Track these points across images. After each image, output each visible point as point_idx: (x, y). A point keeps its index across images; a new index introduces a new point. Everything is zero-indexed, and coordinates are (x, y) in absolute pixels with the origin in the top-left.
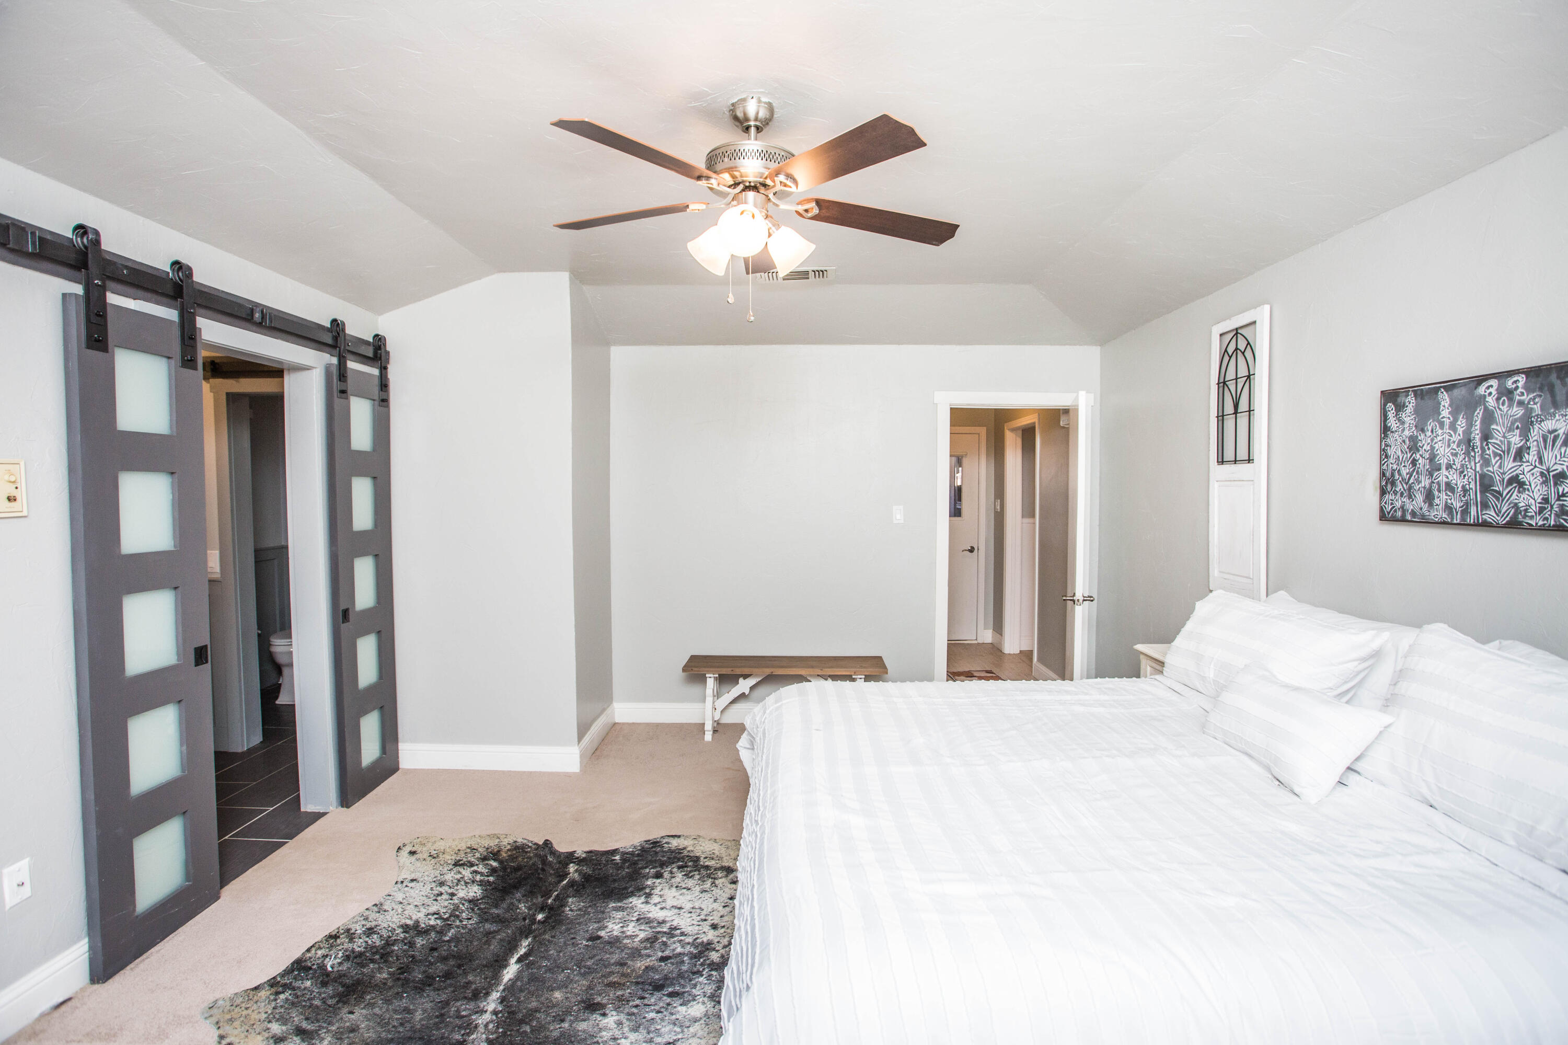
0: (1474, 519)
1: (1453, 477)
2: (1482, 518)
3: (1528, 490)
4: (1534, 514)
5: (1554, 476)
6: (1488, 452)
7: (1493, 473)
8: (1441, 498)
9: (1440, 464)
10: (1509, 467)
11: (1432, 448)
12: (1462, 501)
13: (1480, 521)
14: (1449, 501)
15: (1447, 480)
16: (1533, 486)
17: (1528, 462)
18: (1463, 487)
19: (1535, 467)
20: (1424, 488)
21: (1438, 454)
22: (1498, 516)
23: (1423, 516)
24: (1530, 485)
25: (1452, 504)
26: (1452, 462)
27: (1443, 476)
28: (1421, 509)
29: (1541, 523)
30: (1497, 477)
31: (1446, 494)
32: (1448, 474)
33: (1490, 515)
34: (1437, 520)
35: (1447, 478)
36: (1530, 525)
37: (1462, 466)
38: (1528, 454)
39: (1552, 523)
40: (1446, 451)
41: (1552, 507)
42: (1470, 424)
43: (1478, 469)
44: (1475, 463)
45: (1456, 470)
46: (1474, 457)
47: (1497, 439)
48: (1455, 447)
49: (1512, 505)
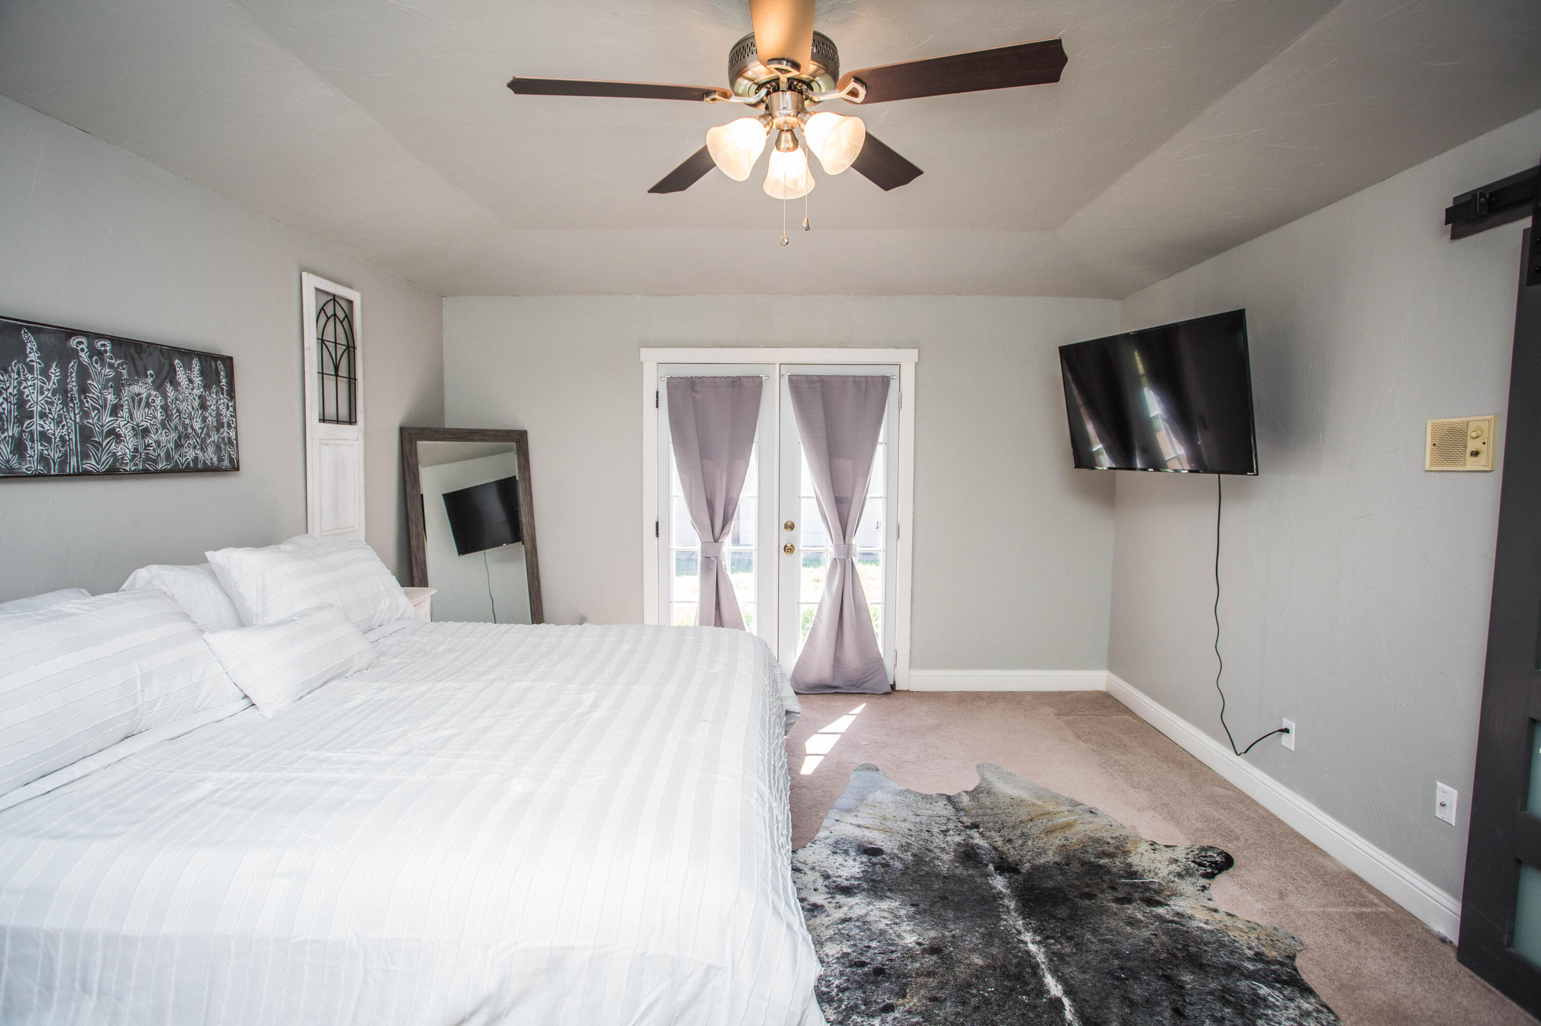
0: (74, 469)
1: (50, 427)
2: (82, 468)
3: (124, 442)
4: (128, 461)
5: (141, 430)
6: (87, 405)
7: (93, 425)
8: (35, 449)
9: (33, 411)
10: (107, 421)
11: (21, 393)
12: (60, 451)
13: (81, 471)
14: (46, 452)
15: (42, 429)
16: (128, 438)
17: (122, 417)
18: (62, 438)
19: (128, 422)
20: (13, 437)
21: (29, 401)
22: (98, 464)
23: (11, 469)
24: (125, 437)
25: (49, 455)
26: (47, 411)
27: (37, 424)
28: (8, 461)
29: (133, 468)
30: (97, 429)
31: (42, 445)
32: (43, 423)
33: (90, 464)
34: (30, 473)
35: (43, 427)
36: (126, 470)
37: (60, 416)
38: (122, 411)
39: (141, 468)
40: (40, 398)
41: (141, 454)
42: (65, 376)
43: (78, 420)
44: (75, 415)
45: (53, 419)
46: (74, 408)
47: (94, 394)
48: (50, 395)
49: (111, 454)
